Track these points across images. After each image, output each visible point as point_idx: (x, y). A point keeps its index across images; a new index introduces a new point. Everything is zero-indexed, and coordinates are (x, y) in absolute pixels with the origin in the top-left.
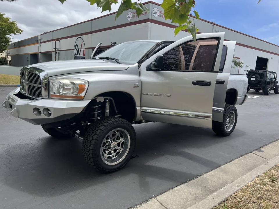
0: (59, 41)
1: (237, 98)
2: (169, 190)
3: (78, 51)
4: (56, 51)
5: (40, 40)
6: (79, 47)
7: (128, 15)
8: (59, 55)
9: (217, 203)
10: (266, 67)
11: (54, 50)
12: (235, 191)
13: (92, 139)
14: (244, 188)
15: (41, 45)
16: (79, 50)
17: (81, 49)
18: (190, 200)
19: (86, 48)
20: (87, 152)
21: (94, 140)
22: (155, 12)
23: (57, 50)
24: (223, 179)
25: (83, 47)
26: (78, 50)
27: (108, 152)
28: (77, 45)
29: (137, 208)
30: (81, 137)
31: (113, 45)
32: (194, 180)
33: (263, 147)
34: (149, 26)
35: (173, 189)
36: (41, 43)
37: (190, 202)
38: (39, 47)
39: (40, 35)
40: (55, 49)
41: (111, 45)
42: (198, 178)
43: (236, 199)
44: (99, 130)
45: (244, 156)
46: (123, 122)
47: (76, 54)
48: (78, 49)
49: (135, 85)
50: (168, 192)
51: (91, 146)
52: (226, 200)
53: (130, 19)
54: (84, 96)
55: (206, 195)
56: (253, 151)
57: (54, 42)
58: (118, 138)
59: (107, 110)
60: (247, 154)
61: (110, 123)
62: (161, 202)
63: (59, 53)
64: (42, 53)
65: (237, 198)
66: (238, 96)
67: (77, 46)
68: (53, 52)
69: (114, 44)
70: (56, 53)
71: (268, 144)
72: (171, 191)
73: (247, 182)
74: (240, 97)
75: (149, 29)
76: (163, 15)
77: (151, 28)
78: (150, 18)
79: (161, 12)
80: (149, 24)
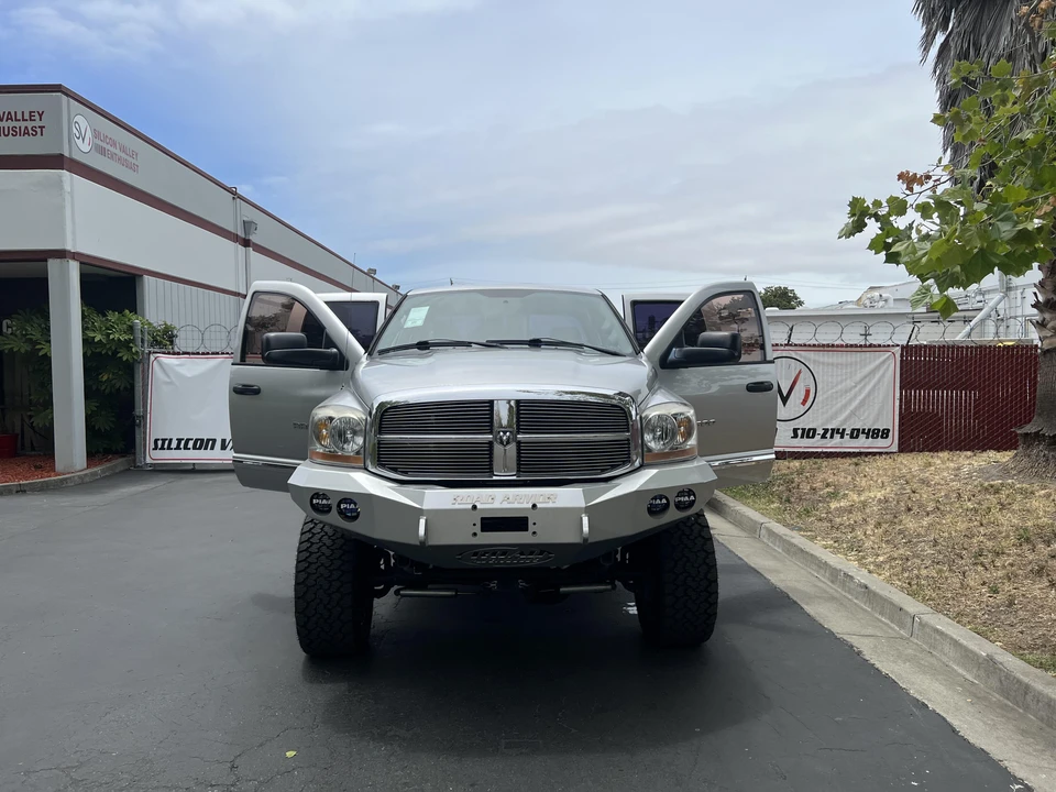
22: (80, 133)
34: (67, 187)
75: (68, 197)
76: (104, 145)
77: (71, 193)
78: (66, 154)
79: (96, 134)
80: (64, 179)
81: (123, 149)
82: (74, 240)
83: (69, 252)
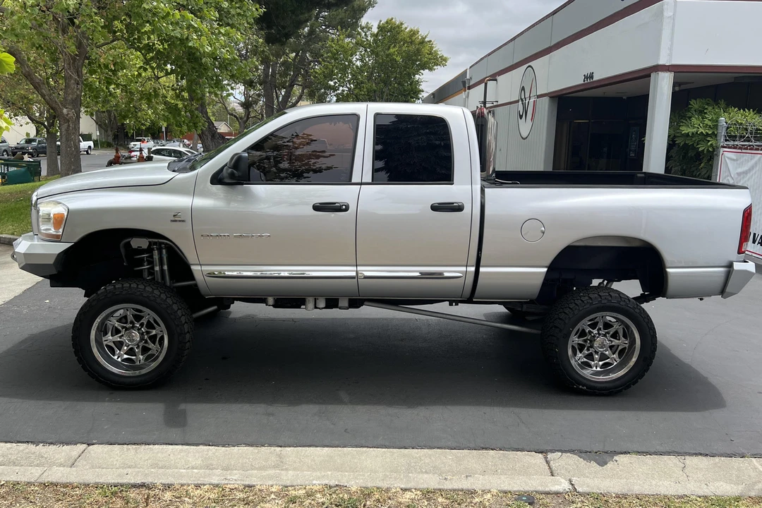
0: (496, 80)
1: (666, 272)
3: (524, 105)
5: (469, 81)
6: (527, 95)
15: (469, 93)
16: (527, 102)
17: (530, 99)
19: (538, 97)
25: (533, 92)
26: (525, 103)
28: (523, 89)
31: (586, 81)
36: (469, 88)
38: (467, 99)
39: (470, 67)
40: (484, 103)
47: (521, 114)
48: (525, 100)
54: (61, 234)
57: (484, 85)
59: (156, 266)
66: (667, 263)
67: (523, 93)
69: (589, 80)
75: (666, 23)
80: (665, 6)
82: (670, 55)
83: (663, 66)
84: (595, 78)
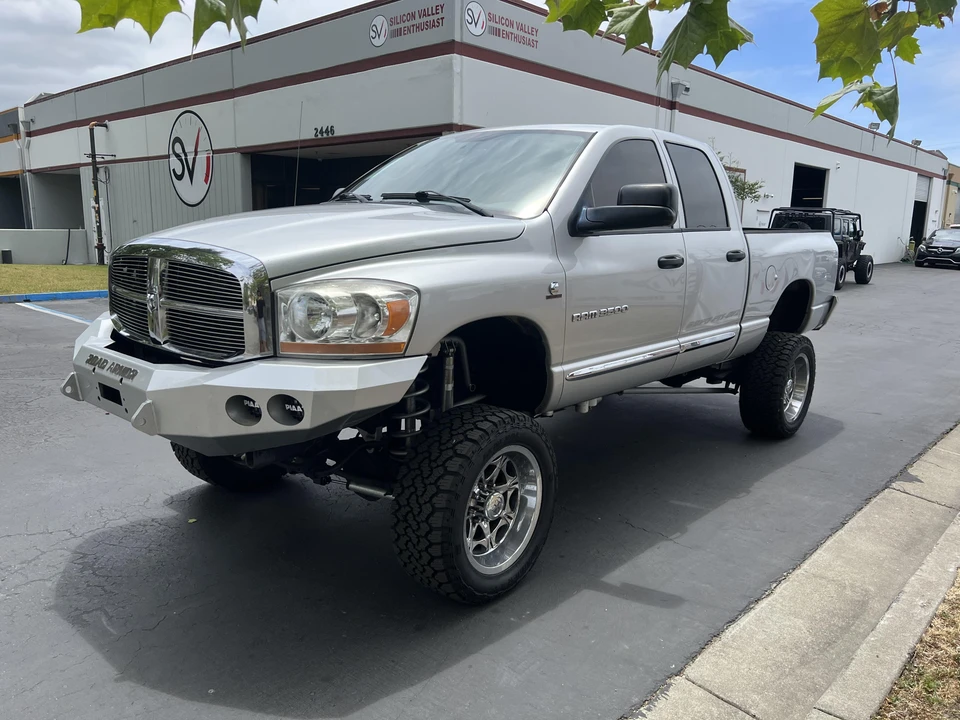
0: (106, 126)
1: (810, 310)
2: (708, 643)
3: (184, 162)
4: (94, 164)
5: (27, 124)
6: (190, 148)
7: (374, 28)
8: (108, 178)
9: (896, 671)
10: (822, 196)
11: (90, 160)
12: (924, 624)
13: (435, 490)
14: (945, 608)
15: (29, 142)
16: (190, 158)
17: (196, 154)
18: (792, 669)
19: (214, 152)
20: (418, 537)
21: (445, 496)
22: (473, 18)
23: (98, 160)
24: (852, 586)
25: (204, 145)
26: (186, 160)
27: (474, 529)
28: (177, 140)
29: (644, 716)
30: (357, 484)
31: (320, 136)
32: (770, 599)
33: (910, 464)
34: (457, 69)
35: (723, 636)
36: (29, 134)
37: (796, 676)
38: (25, 150)
39: (26, 105)
40: (93, 156)
41: (314, 137)
42: (778, 590)
43: (937, 648)
44: (455, 459)
45: (874, 500)
46: (522, 424)
47: (179, 173)
48: (186, 155)
49: (550, 290)
50: (710, 649)
51: (436, 515)
52: (913, 656)
53: (381, 43)
54: (406, 340)
55: (830, 644)
56: (891, 481)
57: (86, 129)
58: (501, 480)
59: (448, 383)
60: (878, 492)
61: (489, 431)
62: (707, 686)
63: (107, 171)
64: (40, 174)
65: (940, 644)
66: (814, 302)
67: (178, 146)
68: (82, 169)
69: (325, 135)
70: (96, 171)
71: (920, 454)
72: (717, 645)
73: (944, 589)
74: (817, 308)
75: (456, 79)
76: (499, 26)
77: (461, 74)
78: (457, 39)
79: (491, 17)
80: (454, 61)
81: (521, 27)
82: (461, 114)
83: (457, 125)
84: (338, 133)
